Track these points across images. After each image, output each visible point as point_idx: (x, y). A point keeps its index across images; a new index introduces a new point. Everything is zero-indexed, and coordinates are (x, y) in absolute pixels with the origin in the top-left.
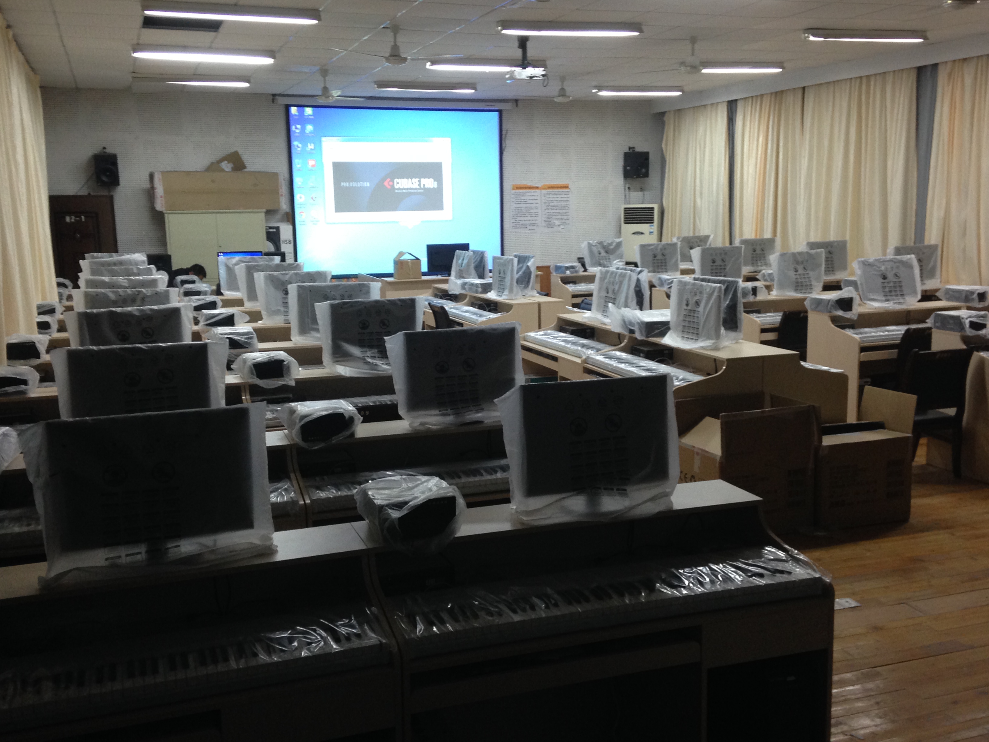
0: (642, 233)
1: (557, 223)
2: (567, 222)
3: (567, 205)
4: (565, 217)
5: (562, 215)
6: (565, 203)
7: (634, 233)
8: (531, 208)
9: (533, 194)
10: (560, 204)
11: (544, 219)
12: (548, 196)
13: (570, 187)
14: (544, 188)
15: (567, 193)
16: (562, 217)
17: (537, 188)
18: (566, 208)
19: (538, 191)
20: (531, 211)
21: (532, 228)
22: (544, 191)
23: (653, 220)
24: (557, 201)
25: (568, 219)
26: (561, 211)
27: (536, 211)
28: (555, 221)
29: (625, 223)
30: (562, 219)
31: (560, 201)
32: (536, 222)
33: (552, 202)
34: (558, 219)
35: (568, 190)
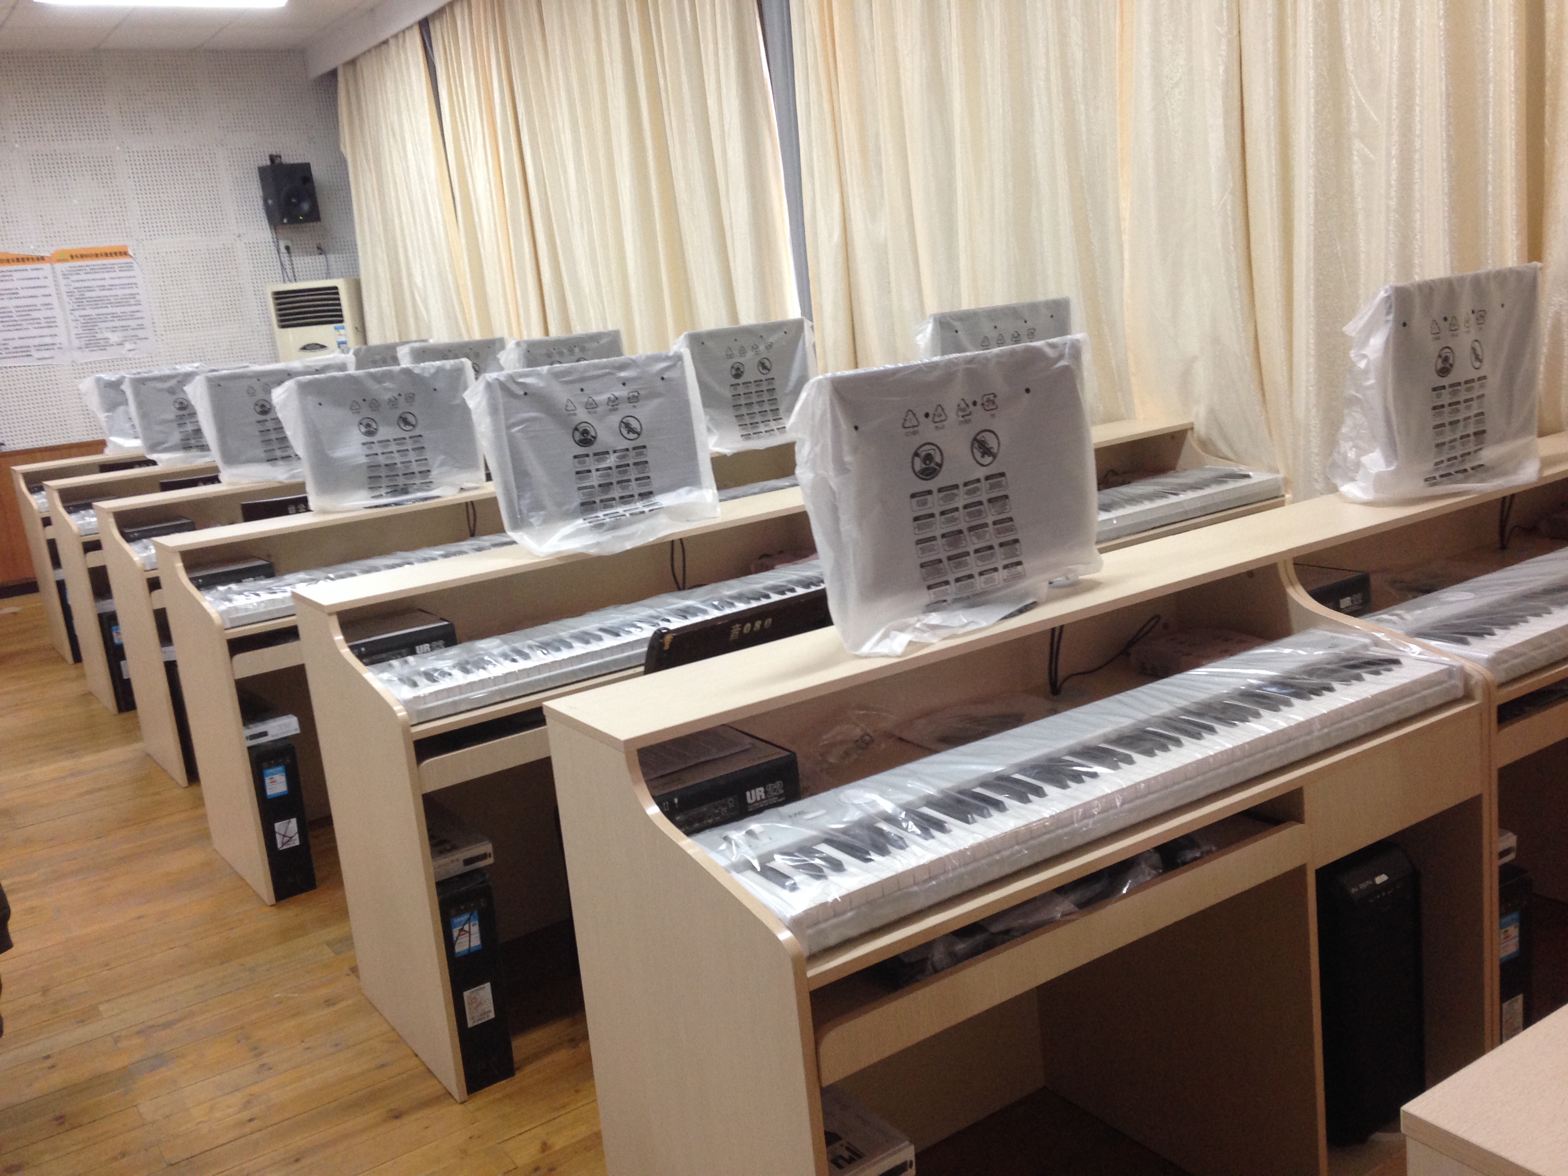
0: (323, 347)
1: (114, 338)
2: (141, 333)
3: (133, 296)
4: (133, 323)
5: (119, 318)
6: (127, 291)
7: (304, 348)
8: (33, 308)
9: (35, 274)
10: (112, 293)
11: (75, 331)
12: (75, 277)
13: (130, 253)
14: (58, 258)
15: (130, 267)
16: (124, 323)
17: (41, 259)
18: (132, 302)
19: (46, 266)
20: (35, 314)
21: (46, 354)
22: (60, 267)
23: (341, 316)
24: (103, 289)
25: (141, 327)
26: (118, 310)
27: (49, 313)
28: (108, 335)
29: (283, 327)
30: (125, 328)
31: (111, 287)
32: (56, 340)
33: (89, 289)
34: (114, 330)
35: (129, 260)
